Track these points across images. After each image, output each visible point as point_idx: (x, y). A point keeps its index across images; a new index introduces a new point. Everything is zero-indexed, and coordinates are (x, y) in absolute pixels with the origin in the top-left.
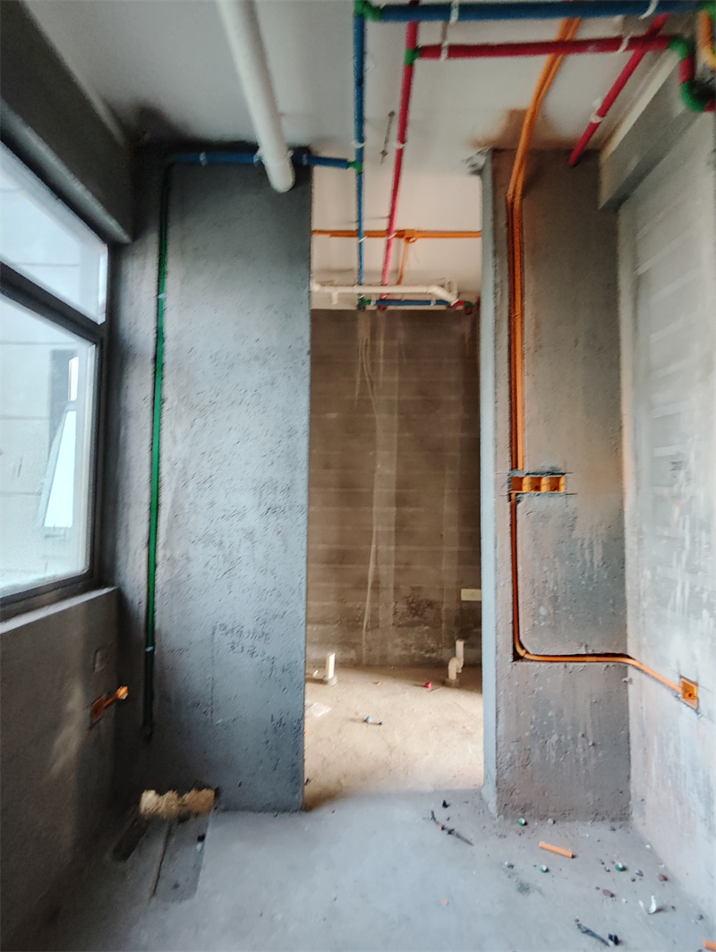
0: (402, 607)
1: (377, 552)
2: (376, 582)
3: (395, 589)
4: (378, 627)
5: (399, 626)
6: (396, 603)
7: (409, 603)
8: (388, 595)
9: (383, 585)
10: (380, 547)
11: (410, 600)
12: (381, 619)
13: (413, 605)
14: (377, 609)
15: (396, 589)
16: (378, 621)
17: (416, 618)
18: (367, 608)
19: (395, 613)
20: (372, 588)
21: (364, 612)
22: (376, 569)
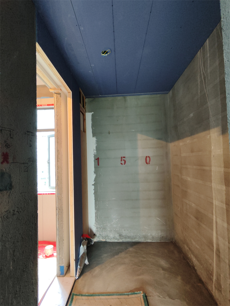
1: (216, 222)
2: (218, 250)
10: (218, 220)
18: (214, 267)
20: (216, 253)
22: (217, 238)
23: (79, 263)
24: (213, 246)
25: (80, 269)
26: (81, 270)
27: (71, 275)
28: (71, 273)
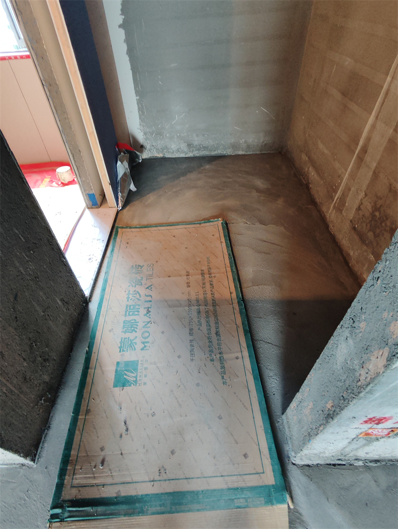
0: (368, 206)
2: (364, 150)
3: (374, 172)
4: (341, 211)
5: (354, 228)
6: (366, 195)
7: (376, 208)
8: (366, 176)
9: (368, 158)
11: (380, 203)
12: (347, 204)
13: (377, 214)
14: (349, 190)
15: (376, 175)
16: (344, 205)
17: (370, 235)
18: (344, 180)
19: (359, 209)
20: (358, 155)
21: (340, 183)
22: (373, 126)
23: (119, 188)
24: (357, 144)
25: (122, 197)
26: (125, 198)
27: (109, 205)
28: (108, 202)
